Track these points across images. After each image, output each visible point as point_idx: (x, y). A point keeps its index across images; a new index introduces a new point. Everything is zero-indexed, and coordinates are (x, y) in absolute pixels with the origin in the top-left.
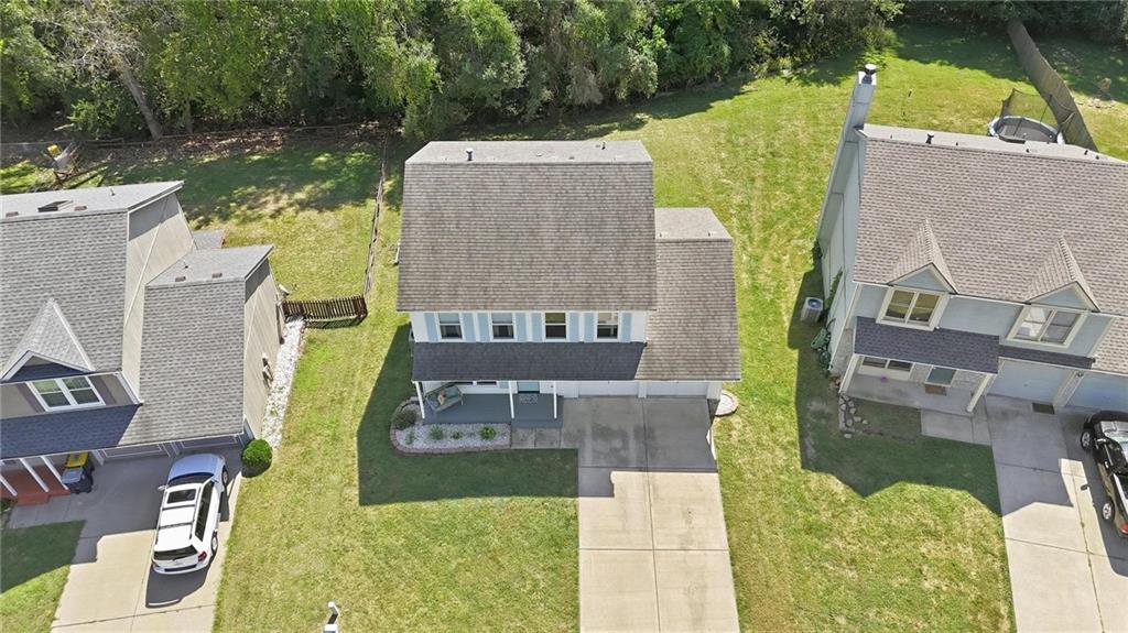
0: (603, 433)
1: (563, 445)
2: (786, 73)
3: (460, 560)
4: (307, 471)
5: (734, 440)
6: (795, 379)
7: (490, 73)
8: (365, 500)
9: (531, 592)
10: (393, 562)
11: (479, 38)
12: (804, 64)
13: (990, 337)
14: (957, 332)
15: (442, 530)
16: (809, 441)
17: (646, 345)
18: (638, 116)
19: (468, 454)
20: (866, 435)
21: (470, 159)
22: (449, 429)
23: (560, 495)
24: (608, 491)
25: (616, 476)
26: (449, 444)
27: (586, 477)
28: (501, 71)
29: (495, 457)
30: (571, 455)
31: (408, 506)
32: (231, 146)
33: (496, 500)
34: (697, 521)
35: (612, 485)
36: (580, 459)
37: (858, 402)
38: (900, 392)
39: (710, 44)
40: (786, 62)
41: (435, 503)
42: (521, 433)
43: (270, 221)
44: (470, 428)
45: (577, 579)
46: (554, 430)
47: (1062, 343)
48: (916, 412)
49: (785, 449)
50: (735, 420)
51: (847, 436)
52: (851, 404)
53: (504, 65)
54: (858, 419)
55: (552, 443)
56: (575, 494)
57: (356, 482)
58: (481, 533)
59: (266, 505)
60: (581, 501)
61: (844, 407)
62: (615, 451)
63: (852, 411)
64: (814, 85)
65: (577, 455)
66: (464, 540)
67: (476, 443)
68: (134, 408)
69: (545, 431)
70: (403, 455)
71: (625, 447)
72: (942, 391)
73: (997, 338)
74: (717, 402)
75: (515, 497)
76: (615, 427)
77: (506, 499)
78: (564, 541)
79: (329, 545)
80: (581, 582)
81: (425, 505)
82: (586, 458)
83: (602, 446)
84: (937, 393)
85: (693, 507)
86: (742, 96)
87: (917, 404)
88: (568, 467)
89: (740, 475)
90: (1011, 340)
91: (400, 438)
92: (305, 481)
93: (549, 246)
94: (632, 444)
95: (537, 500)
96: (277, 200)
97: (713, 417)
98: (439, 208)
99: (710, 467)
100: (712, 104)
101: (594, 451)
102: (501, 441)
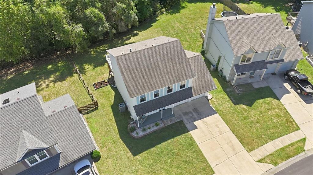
0: (186, 114)
1: (178, 120)
2: (165, 13)
3: (170, 159)
4: (112, 153)
5: (216, 104)
6: (220, 85)
7: (101, 28)
8: (135, 154)
9: (192, 160)
10: (153, 168)
12: (168, 9)
14: (257, 62)
15: (160, 154)
16: (232, 98)
17: (192, 87)
18: (135, 32)
19: (155, 132)
20: (243, 93)
21: (131, 51)
22: (147, 127)
23: (185, 133)
24: (196, 128)
25: (195, 123)
26: (149, 131)
27: (188, 126)
29: (162, 130)
30: (181, 122)
31: (147, 151)
32: (15, 71)
33: (170, 140)
34: (220, 126)
35: (196, 126)
36: (184, 122)
37: (238, 85)
38: (245, 80)
39: (148, 9)
40: (164, 10)
41: (154, 148)
42: (165, 121)
43: (47, 89)
44: (152, 125)
45: (201, 152)
46: (173, 117)
47: (278, 58)
48: (250, 84)
49: (228, 102)
50: (213, 99)
51: (240, 94)
52: (237, 87)
53: (104, 25)
54: (240, 89)
55: (175, 121)
56: (188, 131)
57: (129, 151)
58: (171, 150)
59: (107, 167)
60: (191, 132)
61: (235, 88)
62: (191, 117)
63: (238, 88)
64: (174, 14)
65: (183, 122)
66: (168, 154)
67: (155, 128)
68: (59, 155)
69: (171, 118)
70: (137, 139)
71: (193, 115)
72: (253, 77)
73: (264, 60)
74: (207, 97)
75: (174, 138)
76: (187, 111)
77: (172, 139)
78: (192, 144)
79: (132, 170)
80: (203, 152)
81: (152, 149)
82: (185, 121)
83: (187, 117)
84: (252, 78)
85: (217, 123)
86: (158, 21)
87: (250, 82)
88: (182, 125)
89: (222, 112)
90: (268, 60)
91: (134, 134)
92: (114, 156)
94: (194, 114)
95: (180, 137)
96: (45, 82)
97: (208, 100)
98: (129, 67)
99: (216, 113)
100: (152, 25)
101: (186, 119)
102: (162, 125)
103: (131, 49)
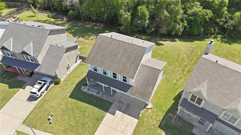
0: (120, 102)
1: (110, 101)
2: (218, 39)
3: (79, 115)
4: (64, 87)
5: (146, 115)
6: (169, 107)
7: (139, 22)
8: (70, 97)
9: (87, 127)
10: (68, 110)
11: (140, 14)
12: (224, 38)
13: (215, 115)
14: (207, 110)
15: (79, 108)
16: (164, 122)
17: (132, 86)
18: (176, 39)
19: (92, 95)
20: (177, 125)
22: (91, 89)
23: (104, 111)
24: (114, 114)
25: (117, 112)
26: (90, 92)
27: (111, 109)
28: (142, 22)
29: (96, 98)
30: (111, 104)
31: (76, 101)
33: (92, 106)
34: (128, 128)
35: (115, 113)
36: (112, 105)
37: (180, 118)
38: (191, 120)
40: (220, 36)
41: (81, 102)
42: (104, 95)
44: (95, 91)
45: (97, 129)
46: (111, 97)
47: (234, 124)
48: (193, 126)
49: (157, 121)
50: (149, 110)
51: (173, 124)
52: (178, 117)
54: (177, 121)
55: (109, 100)
56: (107, 112)
57: (71, 93)
58: (85, 112)
59: (54, 91)
60: (107, 113)
61: (175, 117)
62: (120, 106)
63: (177, 119)
64: (224, 43)
65: (112, 104)
66: (82, 111)
67: (95, 94)
68: (39, 65)
69: (109, 97)
70: (81, 91)
71: (122, 106)
72: (203, 124)
73: (217, 116)
74: (148, 105)
75: (95, 107)
76: (123, 101)
77: (94, 107)
78: (99, 120)
79: (60, 102)
80: (97, 130)
81: (79, 102)
82: (114, 105)
83: (118, 104)
84: (201, 124)
85: (129, 125)
87: (194, 124)
88: (109, 106)
89: (143, 123)
91: (83, 88)
92: (63, 89)
93: (118, 59)
94: (124, 106)
95: (99, 110)
97: (145, 108)
99: (137, 118)
101: (116, 104)
102: (99, 95)
103: (112, 36)
